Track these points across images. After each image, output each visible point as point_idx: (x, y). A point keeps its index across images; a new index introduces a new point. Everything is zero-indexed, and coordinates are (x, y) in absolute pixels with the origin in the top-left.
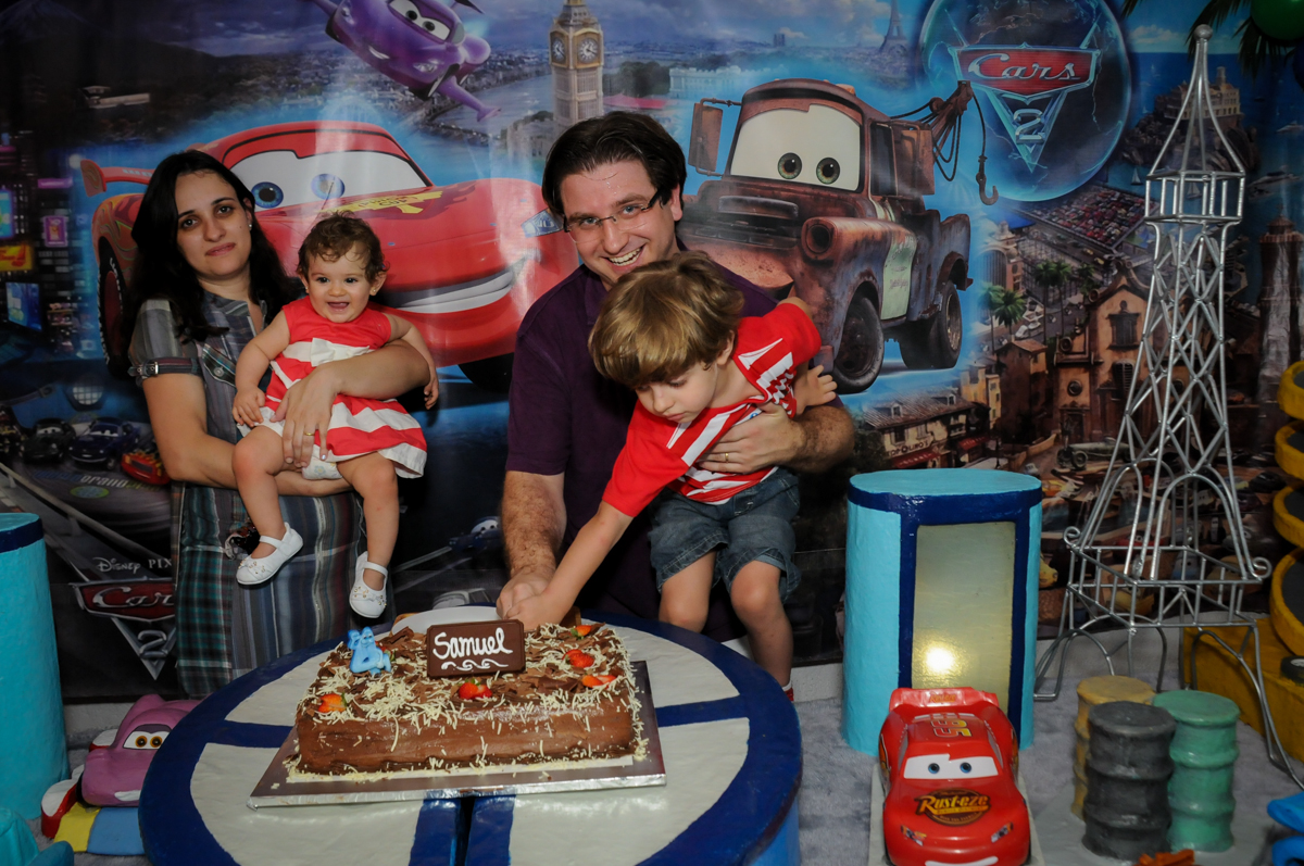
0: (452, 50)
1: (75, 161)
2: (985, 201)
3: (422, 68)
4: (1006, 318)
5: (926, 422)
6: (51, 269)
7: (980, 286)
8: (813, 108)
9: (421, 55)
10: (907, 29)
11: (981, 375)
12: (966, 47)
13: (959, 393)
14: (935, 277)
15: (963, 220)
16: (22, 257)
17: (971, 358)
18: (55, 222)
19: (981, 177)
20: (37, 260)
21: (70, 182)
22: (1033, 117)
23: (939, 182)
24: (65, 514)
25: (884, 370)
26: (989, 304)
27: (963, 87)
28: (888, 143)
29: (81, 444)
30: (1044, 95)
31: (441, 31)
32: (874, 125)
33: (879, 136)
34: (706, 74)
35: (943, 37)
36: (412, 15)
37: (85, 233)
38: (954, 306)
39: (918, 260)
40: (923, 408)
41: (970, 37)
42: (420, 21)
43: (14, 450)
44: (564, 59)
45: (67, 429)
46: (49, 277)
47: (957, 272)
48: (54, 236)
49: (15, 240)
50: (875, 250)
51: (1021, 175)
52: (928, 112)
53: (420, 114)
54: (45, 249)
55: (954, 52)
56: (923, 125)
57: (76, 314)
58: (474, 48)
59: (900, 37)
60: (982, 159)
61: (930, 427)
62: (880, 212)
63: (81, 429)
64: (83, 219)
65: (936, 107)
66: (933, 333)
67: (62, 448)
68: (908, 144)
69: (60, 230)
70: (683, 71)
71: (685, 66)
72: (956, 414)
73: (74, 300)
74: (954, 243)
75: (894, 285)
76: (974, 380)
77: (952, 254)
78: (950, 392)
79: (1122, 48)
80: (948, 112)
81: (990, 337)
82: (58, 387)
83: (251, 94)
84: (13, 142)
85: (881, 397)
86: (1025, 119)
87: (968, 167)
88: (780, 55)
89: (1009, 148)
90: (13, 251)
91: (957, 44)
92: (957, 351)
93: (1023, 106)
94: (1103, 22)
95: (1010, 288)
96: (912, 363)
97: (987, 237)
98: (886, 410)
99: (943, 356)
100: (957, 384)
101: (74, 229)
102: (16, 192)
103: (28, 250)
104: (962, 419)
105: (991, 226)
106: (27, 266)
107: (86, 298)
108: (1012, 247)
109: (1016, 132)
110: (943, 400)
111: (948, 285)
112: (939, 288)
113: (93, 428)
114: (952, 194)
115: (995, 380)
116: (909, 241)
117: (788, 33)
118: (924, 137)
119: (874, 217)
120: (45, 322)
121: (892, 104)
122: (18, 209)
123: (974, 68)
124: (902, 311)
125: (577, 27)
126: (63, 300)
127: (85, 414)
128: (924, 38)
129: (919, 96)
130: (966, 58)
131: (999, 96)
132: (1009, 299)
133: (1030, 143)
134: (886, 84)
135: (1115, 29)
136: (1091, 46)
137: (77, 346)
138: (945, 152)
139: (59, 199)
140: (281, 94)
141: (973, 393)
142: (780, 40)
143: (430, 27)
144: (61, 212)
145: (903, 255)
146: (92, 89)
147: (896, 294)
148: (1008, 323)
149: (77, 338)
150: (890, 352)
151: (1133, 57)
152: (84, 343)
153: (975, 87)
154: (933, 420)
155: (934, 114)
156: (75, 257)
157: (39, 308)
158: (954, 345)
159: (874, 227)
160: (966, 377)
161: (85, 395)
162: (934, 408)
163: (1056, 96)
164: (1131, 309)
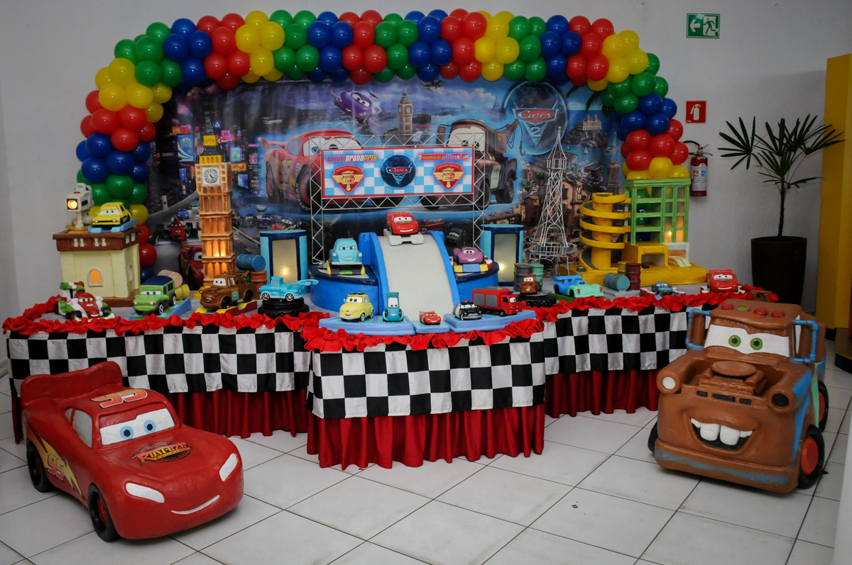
0: (371, 110)
1: (260, 139)
2: (522, 155)
3: (361, 115)
4: (528, 189)
5: (502, 219)
6: (251, 170)
7: (520, 179)
8: (472, 127)
9: (362, 111)
10: (500, 104)
11: (519, 206)
12: (517, 108)
13: (513, 211)
14: (506, 177)
15: (515, 160)
16: (243, 167)
17: (516, 201)
18: (253, 157)
19: (521, 148)
20: (248, 168)
21: (258, 145)
22: (537, 130)
23: (508, 149)
24: (254, 242)
25: (491, 204)
26: (522, 185)
27: (516, 120)
28: (493, 136)
29: (259, 222)
30: (541, 123)
31: (367, 104)
32: (490, 132)
33: (490, 135)
34: (442, 117)
35: (511, 105)
36: (358, 99)
37: (262, 160)
38: (512, 185)
39: (501, 172)
40: (502, 214)
41: (519, 106)
42: (361, 101)
43: (239, 223)
44: (401, 113)
45: (255, 217)
46: (250, 173)
47: (513, 175)
48: (253, 161)
49: (242, 162)
50: (489, 169)
51: (533, 147)
52: (505, 128)
53: (360, 128)
54: (250, 164)
55: (514, 110)
56: (504, 132)
57: (259, 183)
58: (377, 110)
59: (498, 106)
60: (521, 142)
61: (504, 220)
62: (491, 158)
63: (259, 217)
64: (261, 156)
65: (508, 126)
66: (505, 193)
67: (253, 223)
68: (499, 138)
69: (255, 159)
70: (435, 116)
71: (436, 115)
72: (512, 217)
73: (258, 179)
74: (512, 167)
75: (494, 179)
76: (517, 207)
77: (512, 170)
78: (510, 210)
79: (565, 109)
80: (511, 128)
81: (523, 195)
82: (252, 205)
83: (312, 121)
84: (241, 133)
85: (490, 211)
86: (534, 130)
87: (517, 145)
88: (463, 112)
89: (530, 139)
90: (241, 165)
91: (515, 108)
92: (512, 199)
93: (534, 126)
94: (560, 100)
95: (529, 180)
96: (499, 201)
97: (522, 165)
98: (491, 215)
99: (509, 200)
100: (512, 208)
101: (259, 159)
102: (242, 148)
103: (245, 164)
104: (514, 218)
105: (523, 162)
106: (245, 169)
107: (262, 179)
108: (529, 168)
109: (532, 134)
110: (508, 213)
111: (510, 179)
112: (507, 180)
113: (263, 217)
114: (512, 152)
115: (524, 207)
116: (499, 166)
117: (466, 105)
118: (504, 135)
119: (489, 159)
120: (249, 186)
121: (495, 126)
122: (243, 153)
123: (520, 115)
124: (496, 186)
125: (406, 104)
126: (255, 179)
127: (261, 213)
128: (505, 106)
129: (504, 123)
130: (518, 111)
131: (527, 123)
132: (528, 183)
133: (536, 137)
134: (494, 120)
135: (563, 103)
136: (555, 108)
137: (259, 193)
138: (510, 140)
139: (254, 150)
140: (320, 121)
141: (517, 211)
142: (463, 107)
143: (364, 103)
144: (255, 154)
145: (497, 170)
146: (265, 118)
147: (494, 183)
148: (528, 191)
149: (259, 191)
150: (493, 199)
151: (568, 111)
152: (261, 192)
153: (520, 120)
154: (505, 218)
155: (507, 129)
156: (259, 167)
157: (248, 182)
158: (511, 197)
159: (489, 162)
160: (515, 206)
161: (261, 207)
162: (505, 215)
163: (544, 123)
164: (566, 187)
